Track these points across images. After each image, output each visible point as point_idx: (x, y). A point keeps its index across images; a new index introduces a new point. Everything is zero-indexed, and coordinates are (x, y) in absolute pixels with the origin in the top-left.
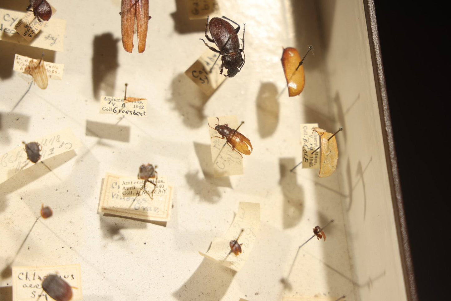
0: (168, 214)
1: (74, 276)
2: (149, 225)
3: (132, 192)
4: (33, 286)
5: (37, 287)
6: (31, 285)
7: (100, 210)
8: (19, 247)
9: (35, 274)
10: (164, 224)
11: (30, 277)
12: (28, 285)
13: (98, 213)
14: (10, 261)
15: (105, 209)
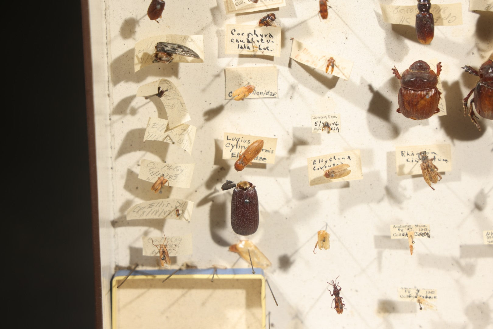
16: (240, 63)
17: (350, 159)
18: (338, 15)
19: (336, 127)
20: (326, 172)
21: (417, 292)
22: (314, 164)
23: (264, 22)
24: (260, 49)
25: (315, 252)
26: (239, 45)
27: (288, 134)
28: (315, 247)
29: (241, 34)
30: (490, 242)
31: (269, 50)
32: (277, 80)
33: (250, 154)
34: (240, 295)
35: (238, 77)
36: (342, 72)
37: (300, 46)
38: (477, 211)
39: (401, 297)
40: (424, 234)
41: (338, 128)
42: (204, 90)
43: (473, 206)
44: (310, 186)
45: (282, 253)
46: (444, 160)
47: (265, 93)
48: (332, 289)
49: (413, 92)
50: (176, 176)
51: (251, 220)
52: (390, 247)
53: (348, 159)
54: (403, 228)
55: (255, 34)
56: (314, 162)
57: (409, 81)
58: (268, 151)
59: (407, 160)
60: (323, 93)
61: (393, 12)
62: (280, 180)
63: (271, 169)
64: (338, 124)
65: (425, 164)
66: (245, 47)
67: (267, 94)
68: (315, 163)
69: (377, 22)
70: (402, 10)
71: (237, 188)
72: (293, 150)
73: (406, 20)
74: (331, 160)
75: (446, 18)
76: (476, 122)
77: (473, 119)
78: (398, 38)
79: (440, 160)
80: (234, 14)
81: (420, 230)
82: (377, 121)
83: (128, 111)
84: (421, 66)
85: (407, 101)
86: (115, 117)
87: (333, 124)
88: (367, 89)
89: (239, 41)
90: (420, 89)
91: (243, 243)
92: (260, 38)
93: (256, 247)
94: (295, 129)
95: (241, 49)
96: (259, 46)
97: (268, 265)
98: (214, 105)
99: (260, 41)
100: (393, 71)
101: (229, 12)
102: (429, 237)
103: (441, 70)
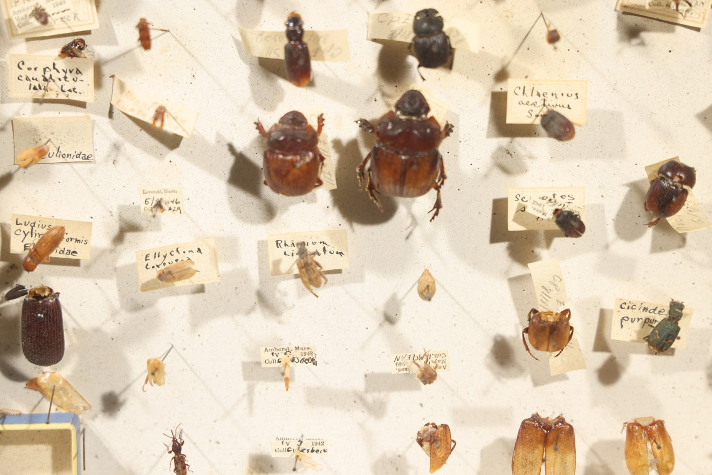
0: (704, 19)
1: (578, 95)
2: (678, 28)
3: (660, 3)
4: (530, 103)
5: (534, 105)
6: (528, 102)
7: (618, 8)
8: (517, 47)
9: (533, 88)
10: (698, 30)
11: (528, 92)
12: (525, 103)
13: (615, 10)
14: (506, 62)
15: (625, 7)
16: (34, 111)
17: (200, 252)
18: (179, 42)
19: (177, 206)
20: (159, 273)
21: (299, 443)
23: (67, 52)
24: (63, 91)
25: (145, 390)
26: (31, 85)
27: (112, 216)
28: (144, 382)
29: (33, 69)
30: (399, 370)
31: (76, 92)
32: (92, 137)
33: (44, 246)
34: (44, 453)
35: (32, 132)
36: (181, 127)
37: (122, 86)
38: (387, 325)
39: (276, 451)
40: (308, 360)
41: (179, 208)
43: (382, 318)
44: (141, 292)
45: (106, 389)
46: (337, 253)
47: (75, 155)
48: (170, 443)
49: (281, 156)
51: (51, 343)
52: (266, 379)
53: (198, 252)
54: (278, 352)
55: (54, 68)
56: (147, 256)
57: (277, 141)
58: (80, 241)
59: (285, 254)
60: (161, 156)
61: (257, 39)
62: (101, 282)
63: (88, 267)
64: (179, 202)
65: (302, 261)
66: (40, 88)
67: (78, 156)
68: (147, 258)
69: (237, 53)
70: (268, 37)
71: (29, 296)
72: (119, 239)
73: (275, 52)
74: (172, 253)
75: (327, 51)
76: (376, 199)
77: (372, 195)
78: (268, 77)
79: (332, 252)
80: (23, 39)
81: (303, 354)
84: (296, 119)
85: (274, 169)
87: (171, 202)
88: (226, 150)
89: (31, 79)
90: (291, 153)
91: (48, 375)
92: (62, 74)
93: (65, 382)
94: (121, 208)
95: (35, 91)
96: (62, 86)
97: (85, 408)
99: (63, 80)
100: (255, 126)
101: (13, 35)
102: (315, 364)
103: (323, 125)
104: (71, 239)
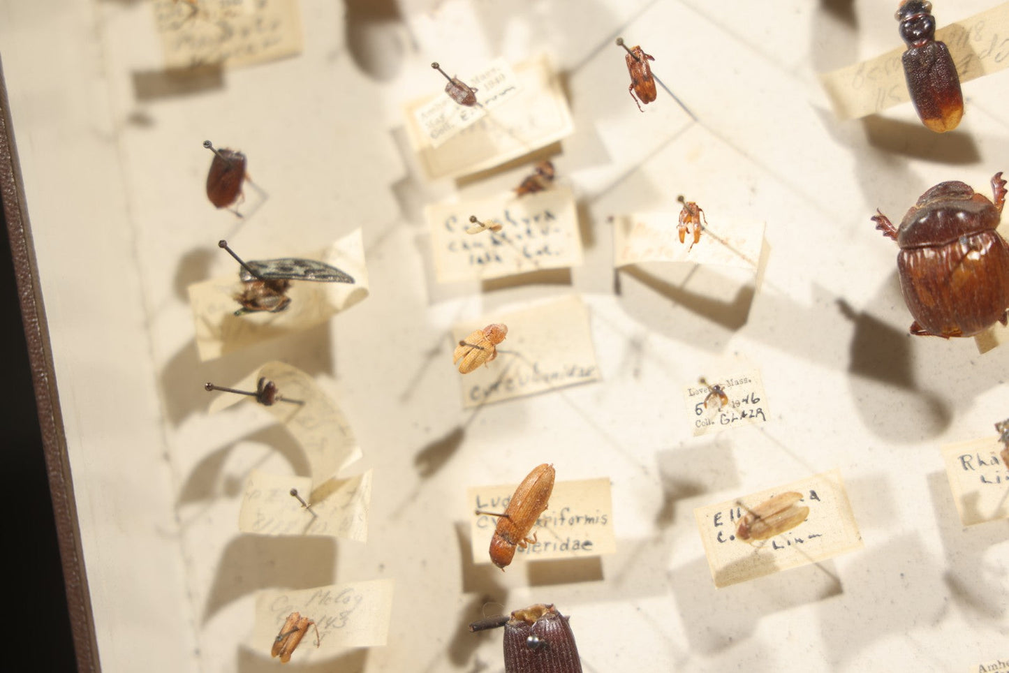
16: (487, 308)
17: (817, 497)
19: (755, 407)
20: (740, 524)
22: (717, 525)
23: (530, 187)
24: (527, 256)
26: (472, 256)
27: (647, 473)
31: (551, 253)
32: (591, 334)
33: (521, 506)
36: (738, 254)
37: (627, 224)
41: (760, 411)
42: (406, 397)
44: (716, 588)
47: (565, 372)
50: (344, 617)
53: (812, 499)
55: (508, 219)
56: (716, 519)
58: (593, 519)
59: (984, 480)
60: (718, 347)
61: (854, 84)
62: (647, 604)
64: (759, 399)
66: (489, 259)
67: (571, 374)
68: (718, 522)
70: (873, 70)
71: (512, 621)
72: (666, 516)
73: (890, 95)
75: (986, 53)
80: (451, 182)
82: (881, 394)
83: (220, 486)
85: (920, 279)
86: (190, 511)
87: (744, 401)
88: (834, 313)
89: (471, 245)
90: (948, 241)
92: (522, 228)
94: (662, 457)
95: (481, 266)
96: (525, 248)
98: (439, 432)
99: (525, 236)
100: (875, 223)
101: (433, 176)
103: (1006, 191)
104: (578, 519)
